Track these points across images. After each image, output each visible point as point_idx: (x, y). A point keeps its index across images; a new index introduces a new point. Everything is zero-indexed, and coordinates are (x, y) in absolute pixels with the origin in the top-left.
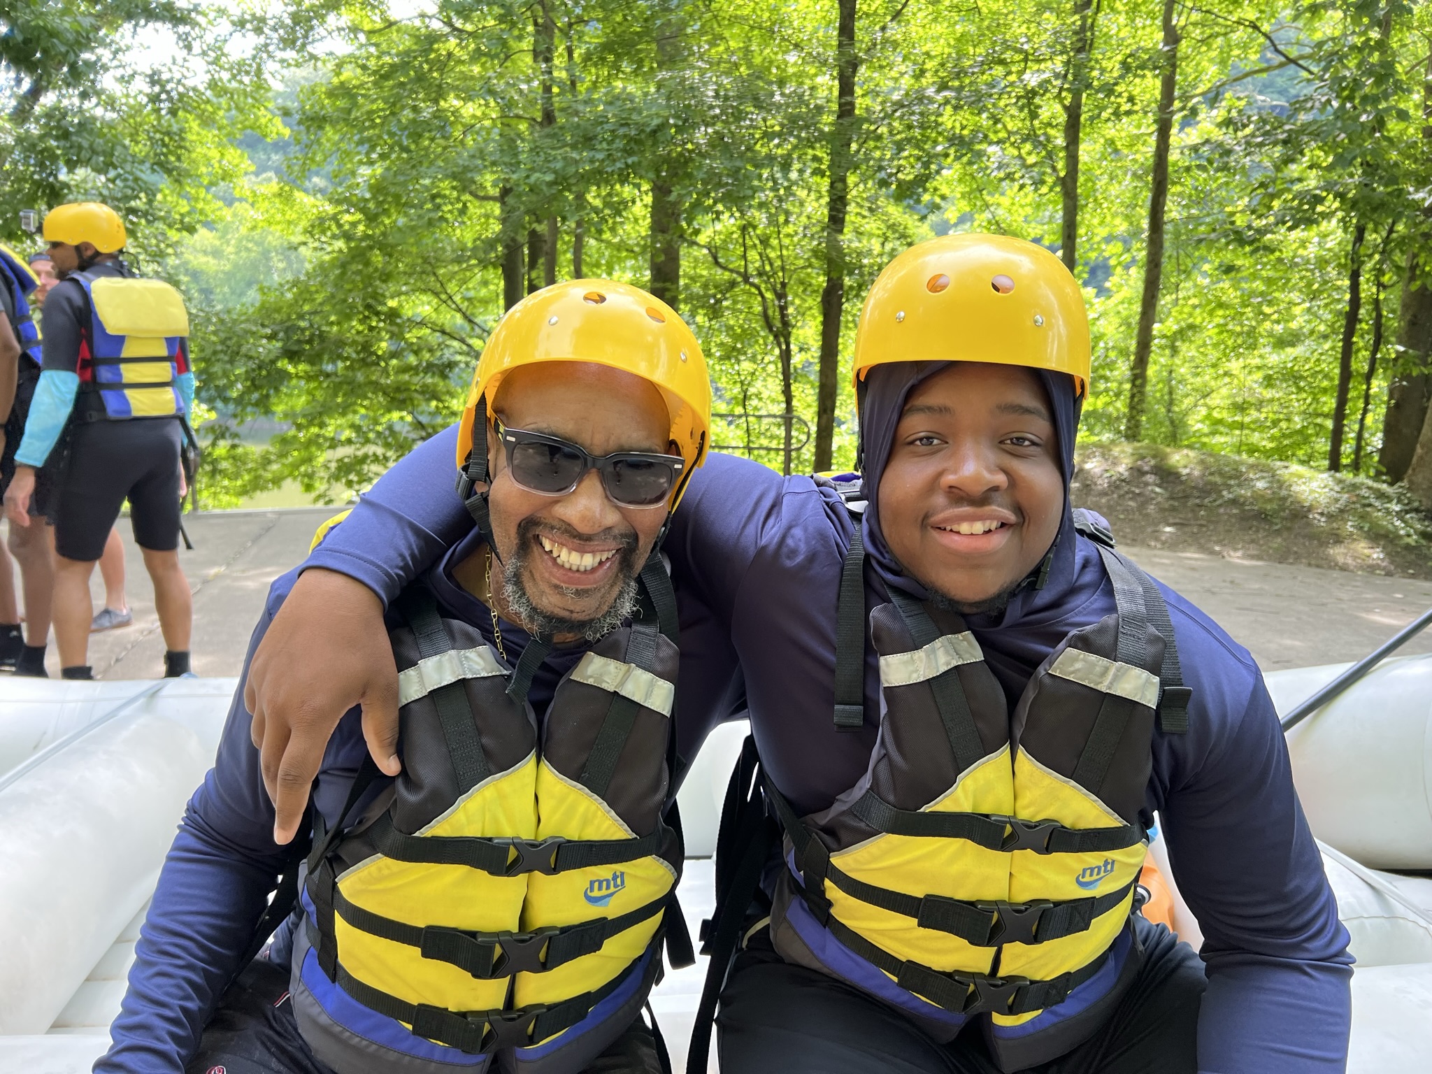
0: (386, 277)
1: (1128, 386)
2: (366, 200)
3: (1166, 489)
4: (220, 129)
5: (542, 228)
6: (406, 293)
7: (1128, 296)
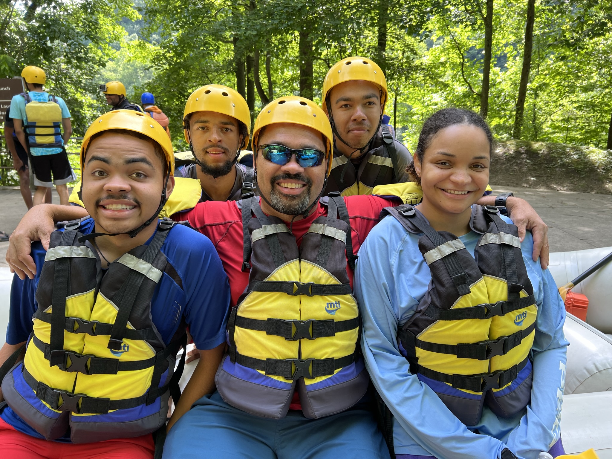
0: (187, 80)
1: (514, 113)
2: (176, 47)
3: (532, 161)
4: (112, 17)
5: (252, 55)
6: (195, 86)
7: (516, 70)
